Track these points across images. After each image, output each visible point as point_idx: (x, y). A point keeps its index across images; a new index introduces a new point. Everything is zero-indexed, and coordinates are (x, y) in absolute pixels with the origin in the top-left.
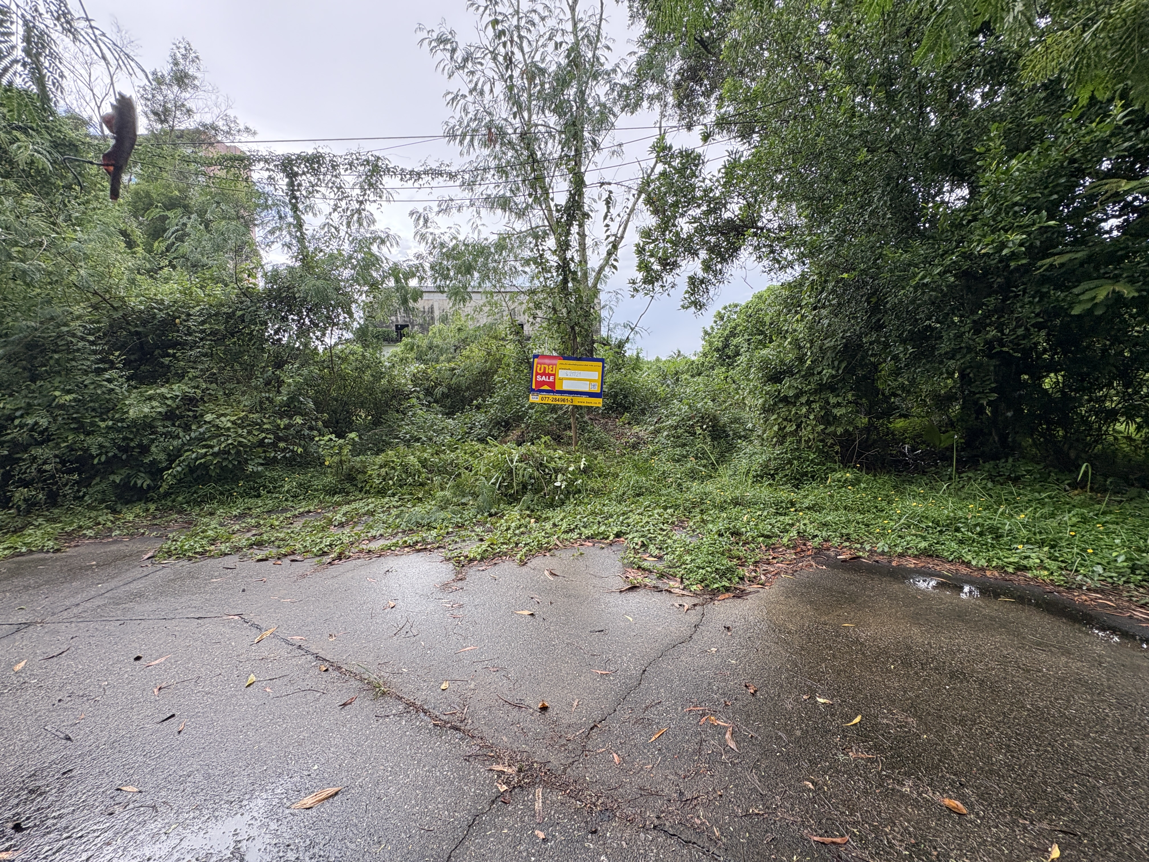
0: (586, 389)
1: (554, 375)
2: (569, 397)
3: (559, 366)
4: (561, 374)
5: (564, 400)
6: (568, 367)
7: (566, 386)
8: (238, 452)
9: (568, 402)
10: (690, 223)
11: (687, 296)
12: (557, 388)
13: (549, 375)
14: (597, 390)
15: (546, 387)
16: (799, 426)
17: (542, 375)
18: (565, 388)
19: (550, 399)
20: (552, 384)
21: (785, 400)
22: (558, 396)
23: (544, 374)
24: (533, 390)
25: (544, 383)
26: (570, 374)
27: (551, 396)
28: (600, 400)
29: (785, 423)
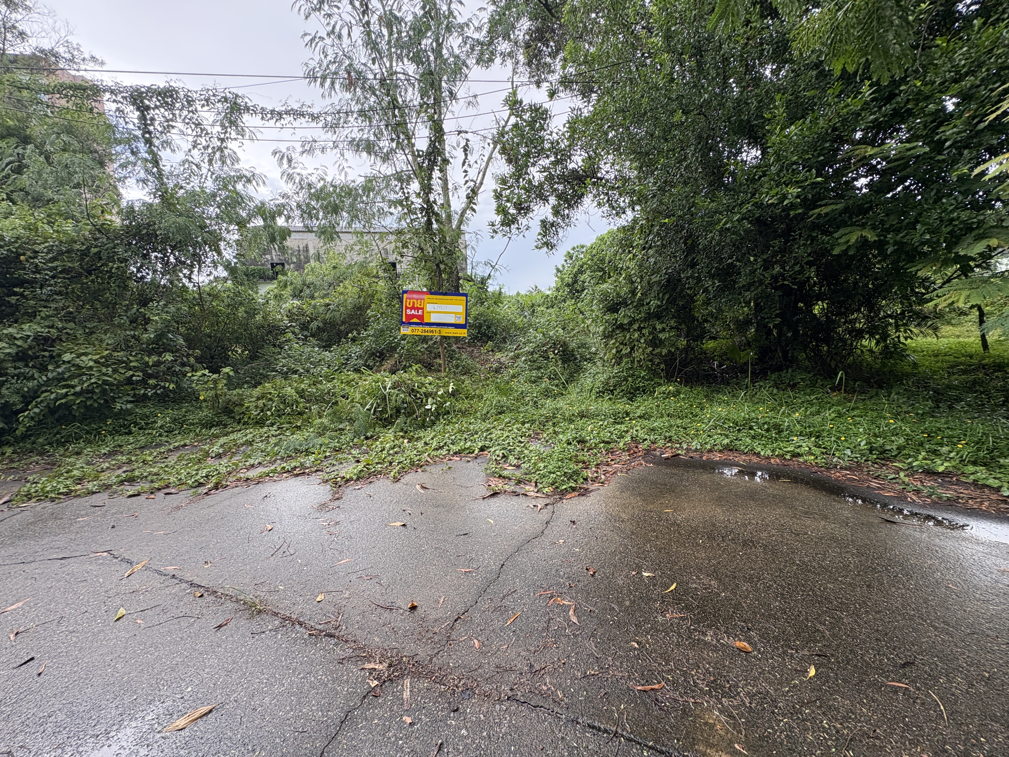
0: (452, 321)
1: (422, 309)
2: (437, 329)
3: (426, 301)
4: (429, 307)
5: (432, 331)
6: (434, 301)
7: (434, 319)
8: (104, 392)
9: (437, 332)
10: (541, 172)
11: (540, 237)
12: (426, 321)
13: (418, 309)
14: (462, 321)
15: (415, 320)
16: (632, 349)
17: (411, 309)
18: (432, 321)
19: (419, 331)
20: (421, 317)
21: (621, 327)
22: (427, 328)
23: (413, 308)
24: (404, 323)
25: (413, 316)
26: (437, 307)
27: (420, 328)
28: (465, 331)
29: (621, 347)
